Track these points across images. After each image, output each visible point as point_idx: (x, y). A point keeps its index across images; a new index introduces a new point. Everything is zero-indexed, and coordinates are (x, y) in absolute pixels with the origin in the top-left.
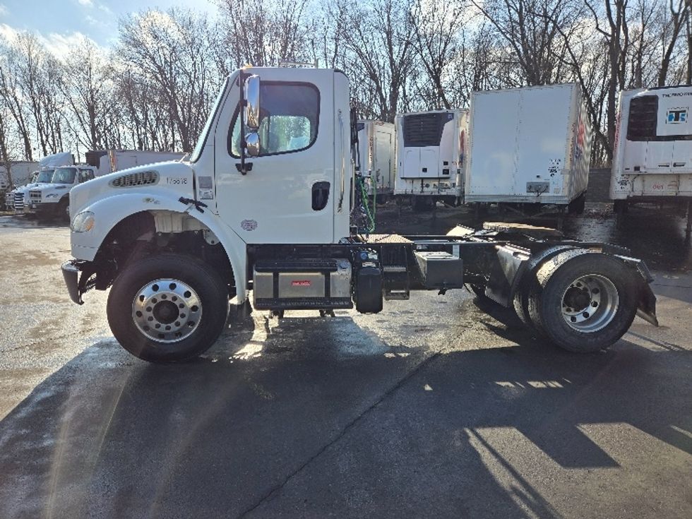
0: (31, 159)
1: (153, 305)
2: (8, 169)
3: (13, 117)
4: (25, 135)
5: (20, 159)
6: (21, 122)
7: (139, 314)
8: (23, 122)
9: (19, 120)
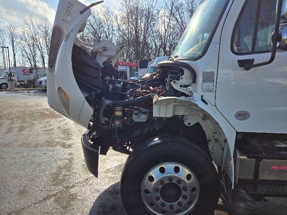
0: (45, 67)
1: (160, 187)
2: (37, 71)
3: (39, 51)
4: (43, 58)
5: (40, 67)
6: (41, 53)
7: (147, 192)
8: (42, 53)
9: (41, 51)
